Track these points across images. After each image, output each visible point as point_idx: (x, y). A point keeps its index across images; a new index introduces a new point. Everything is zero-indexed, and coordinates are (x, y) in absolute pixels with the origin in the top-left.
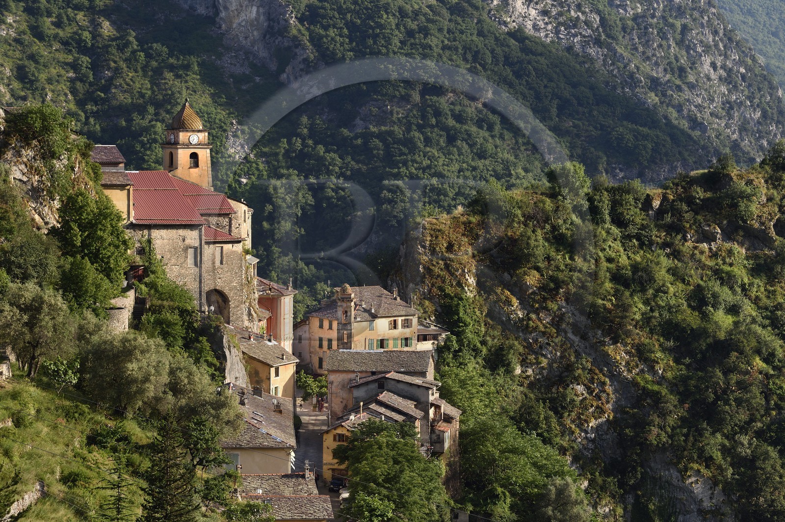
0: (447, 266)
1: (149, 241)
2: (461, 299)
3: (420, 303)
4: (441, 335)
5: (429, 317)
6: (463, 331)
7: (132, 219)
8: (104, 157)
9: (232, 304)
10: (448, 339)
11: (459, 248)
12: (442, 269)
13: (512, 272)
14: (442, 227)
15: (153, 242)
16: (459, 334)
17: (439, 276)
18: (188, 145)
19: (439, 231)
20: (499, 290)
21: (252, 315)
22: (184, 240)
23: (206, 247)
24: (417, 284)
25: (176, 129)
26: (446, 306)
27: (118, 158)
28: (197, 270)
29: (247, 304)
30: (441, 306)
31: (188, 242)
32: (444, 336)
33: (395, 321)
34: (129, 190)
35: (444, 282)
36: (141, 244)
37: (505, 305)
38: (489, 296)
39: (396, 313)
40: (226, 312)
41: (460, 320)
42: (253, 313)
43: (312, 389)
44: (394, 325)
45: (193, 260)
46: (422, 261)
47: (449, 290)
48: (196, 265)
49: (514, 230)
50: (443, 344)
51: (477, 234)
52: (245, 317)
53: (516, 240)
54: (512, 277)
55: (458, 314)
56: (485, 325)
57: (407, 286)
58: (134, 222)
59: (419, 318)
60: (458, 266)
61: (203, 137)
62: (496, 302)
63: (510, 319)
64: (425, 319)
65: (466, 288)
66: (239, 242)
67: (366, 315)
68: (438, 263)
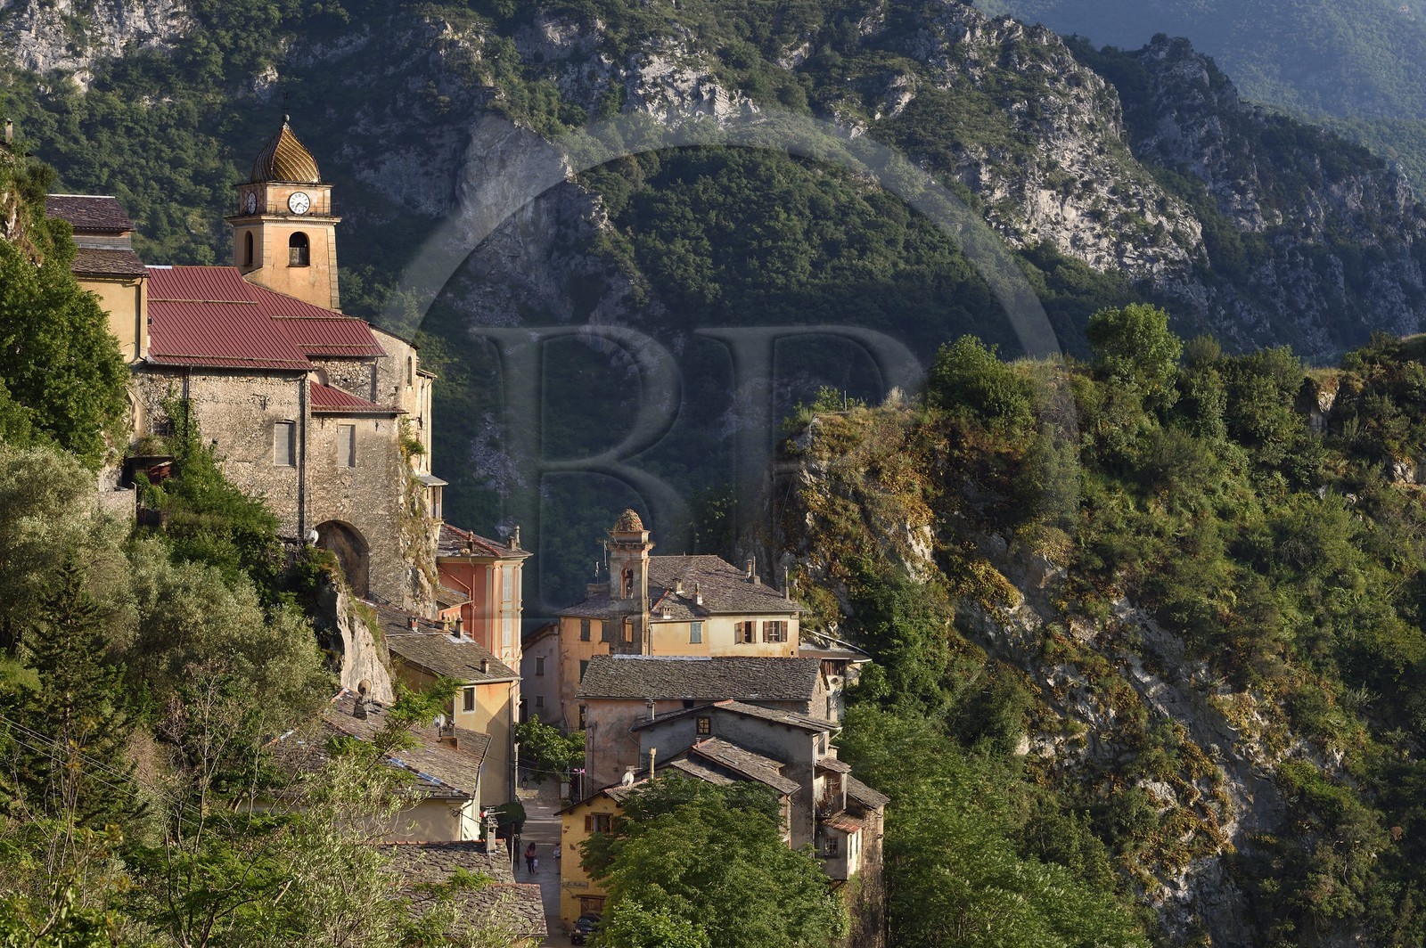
0: (866, 515)
1: (185, 405)
2: (897, 587)
3: (807, 594)
4: (851, 662)
5: (826, 625)
6: (900, 655)
7: (144, 354)
8: (86, 218)
9: (374, 556)
10: (866, 672)
11: (893, 477)
12: (854, 522)
13: (1009, 531)
14: (858, 430)
15: (195, 407)
16: (889, 663)
17: (847, 536)
18: (286, 215)
19: (849, 439)
20: (981, 570)
21: (422, 587)
22: (264, 405)
23: (315, 423)
24: (799, 554)
25: (260, 182)
26: (863, 602)
27: (117, 220)
28: (295, 473)
29: (411, 561)
30: (852, 602)
31: (272, 409)
32: (858, 666)
33: (748, 625)
34: (139, 288)
35: (858, 549)
36: (166, 410)
37: (993, 603)
38: (958, 583)
39: (751, 607)
40: (361, 574)
41: (893, 632)
42: (424, 582)
43: (554, 754)
44: (747, 634)
45: (285, 451)
46: (811, 503)
47: (868, 567)
48: (292, 462)
49: (1015, 442)
50: (856, 682)
51: (933, 451)
52: (407, 591)
53: (1017, 464)
54: (1008, 542)
55: (890, 620)
56: (951, 646)
57: (779, 559)
58: (150, 359)
59: (802, 626)
60: (889, 514)
61: (321, 197)
62: (972, 597)
63: (1003, 637)
64: (818, 629)
65: (908, 565)
66: (393, 416)
67: (684, 609)
68: (846, 508)
